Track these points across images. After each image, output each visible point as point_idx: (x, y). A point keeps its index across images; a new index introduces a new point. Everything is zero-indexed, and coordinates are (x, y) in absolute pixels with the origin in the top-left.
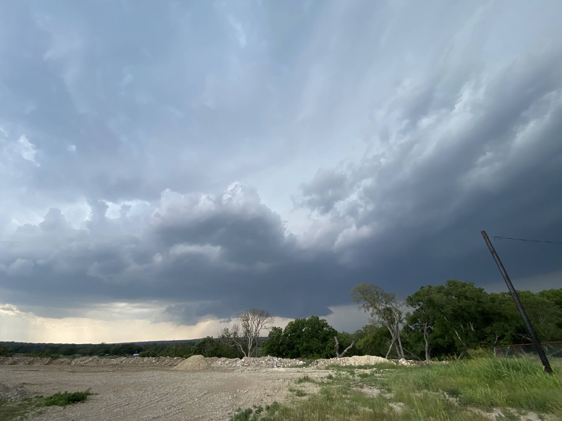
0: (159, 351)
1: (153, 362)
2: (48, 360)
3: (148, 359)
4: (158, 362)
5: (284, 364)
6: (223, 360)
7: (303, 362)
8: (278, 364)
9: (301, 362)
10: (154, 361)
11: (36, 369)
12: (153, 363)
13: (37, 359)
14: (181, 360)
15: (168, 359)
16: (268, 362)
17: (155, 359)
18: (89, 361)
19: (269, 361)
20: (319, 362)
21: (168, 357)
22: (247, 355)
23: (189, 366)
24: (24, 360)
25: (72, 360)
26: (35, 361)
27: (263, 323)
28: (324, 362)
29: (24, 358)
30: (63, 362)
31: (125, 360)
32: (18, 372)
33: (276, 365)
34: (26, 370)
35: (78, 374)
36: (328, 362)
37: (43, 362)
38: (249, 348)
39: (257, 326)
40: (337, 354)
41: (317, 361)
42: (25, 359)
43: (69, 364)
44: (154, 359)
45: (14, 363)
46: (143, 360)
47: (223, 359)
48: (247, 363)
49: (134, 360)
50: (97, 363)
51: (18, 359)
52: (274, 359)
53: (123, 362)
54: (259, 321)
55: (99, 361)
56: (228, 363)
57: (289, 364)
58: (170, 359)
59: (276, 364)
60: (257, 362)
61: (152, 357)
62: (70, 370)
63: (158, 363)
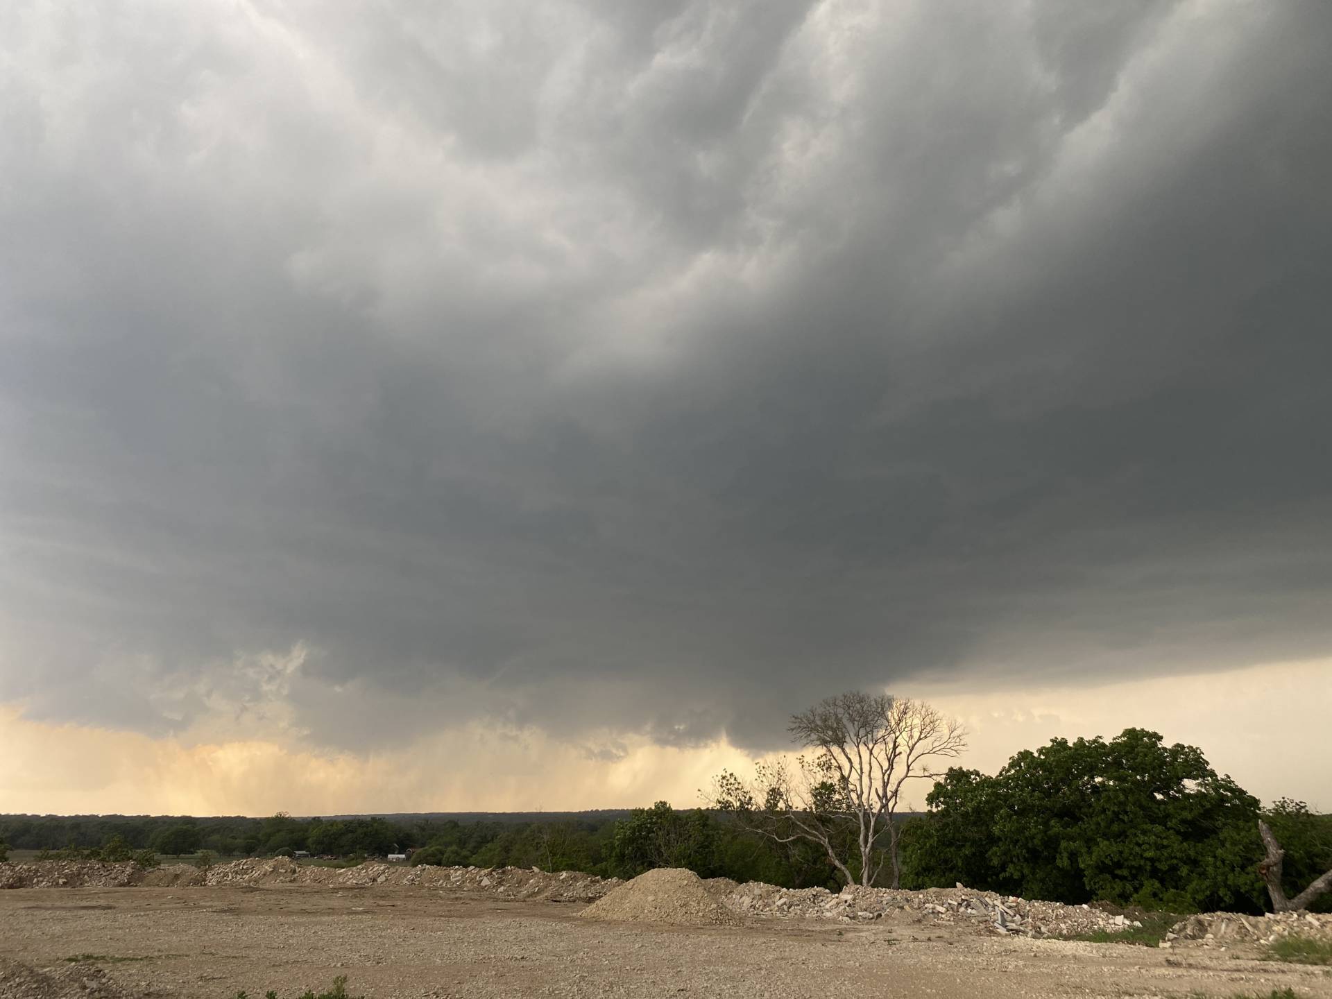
0: (475, 847)
1: (483, 884)
2: (129, 870)
3: (463, 876)
4: (500, 884)
5: (1038, 923)
6: (757, 891)
7: (1127, 922)
8: (1013, 921)
9: (1120, 919)
10: (486, 882)
11: (102, 902)
12: (483, 888)
13: (92, 868)
14: (587, 882)
15: (535, 878)
16: (962, 909)
17: (490, 874)
18: (264, 875)
19: (966, 908)
20: (1210, 925)
21: (536, 869)
22: (858, 881)
23: (648, 907)
24: (50, 871)
25: (207, 870)
26: (87, 874)
27: (915, 753)
28: (1234, 926)
29: (48, 864)
30: (177, 877)
31: (384, 872)
32: (47, 914)
33: (1004, 925)
34: (70, 904)
35: (252, 918)
36: (1255, 926)
37: (113, 876)
38: (862, 849)
39: (886, 765)
40: (1275, 896)
41: (1200, 923)
42: (53, 867)
43: (200, 881)
44: (486, 875)
45: (19, 882)
46: (448, 877)
47: (758, 888)
48: (865, 910)
49: (417, 876)
50: (291, 881)
51: (29, 870)
52: (987, 899)
53: (379, 880)
54: (895, 748)
55: (296, 875)
56: (785, 903)
57: (1063, 926)
58: (545, 877)
59: (1004, 921)
60: (911, 907)
61: (476, 866)
62: (219, 904)
63: (502, 889)
